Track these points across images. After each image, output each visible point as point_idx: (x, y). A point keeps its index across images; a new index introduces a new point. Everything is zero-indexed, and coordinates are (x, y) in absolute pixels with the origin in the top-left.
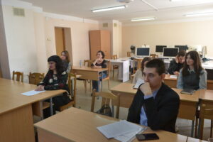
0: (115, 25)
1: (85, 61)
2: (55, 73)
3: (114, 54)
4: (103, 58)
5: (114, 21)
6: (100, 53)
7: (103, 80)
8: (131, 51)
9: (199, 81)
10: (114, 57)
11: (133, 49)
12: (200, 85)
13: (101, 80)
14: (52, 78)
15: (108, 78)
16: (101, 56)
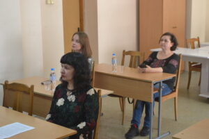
1: (125, 53)
2: (71, 87)
3: (193, 35)
4: (173, 49)
6: (168, 38)
7: (163, 99)
13: (157, 99)
14: (65, 97)
15: (176, 94)
16: (170, 44)
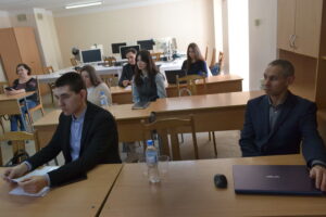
0: (40, 17)
3: (48, 65)
5: (37, 11)
7: (30, 111)
8: (73, 56)
9: (156, 89)
10: (48, 69)
11: (76, 53)
12: (159, 94)
